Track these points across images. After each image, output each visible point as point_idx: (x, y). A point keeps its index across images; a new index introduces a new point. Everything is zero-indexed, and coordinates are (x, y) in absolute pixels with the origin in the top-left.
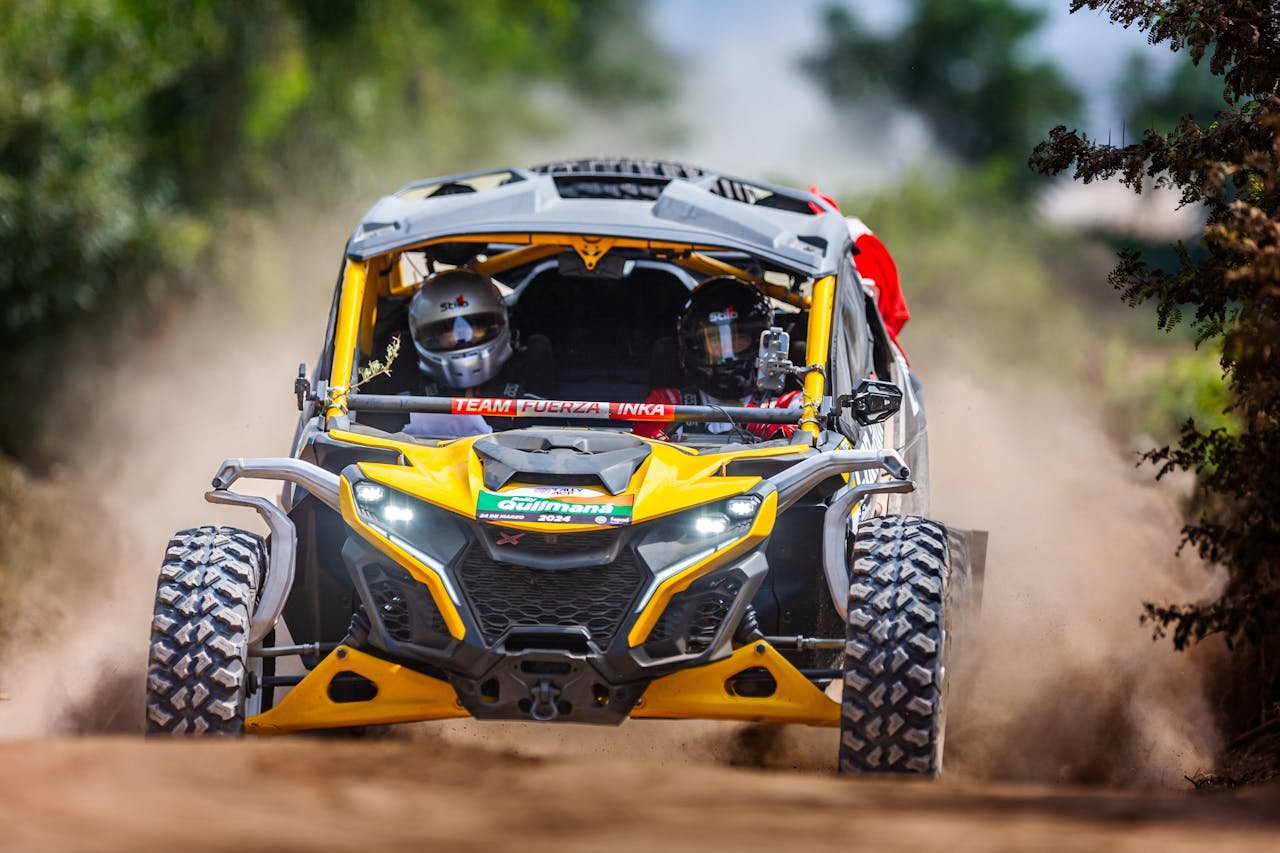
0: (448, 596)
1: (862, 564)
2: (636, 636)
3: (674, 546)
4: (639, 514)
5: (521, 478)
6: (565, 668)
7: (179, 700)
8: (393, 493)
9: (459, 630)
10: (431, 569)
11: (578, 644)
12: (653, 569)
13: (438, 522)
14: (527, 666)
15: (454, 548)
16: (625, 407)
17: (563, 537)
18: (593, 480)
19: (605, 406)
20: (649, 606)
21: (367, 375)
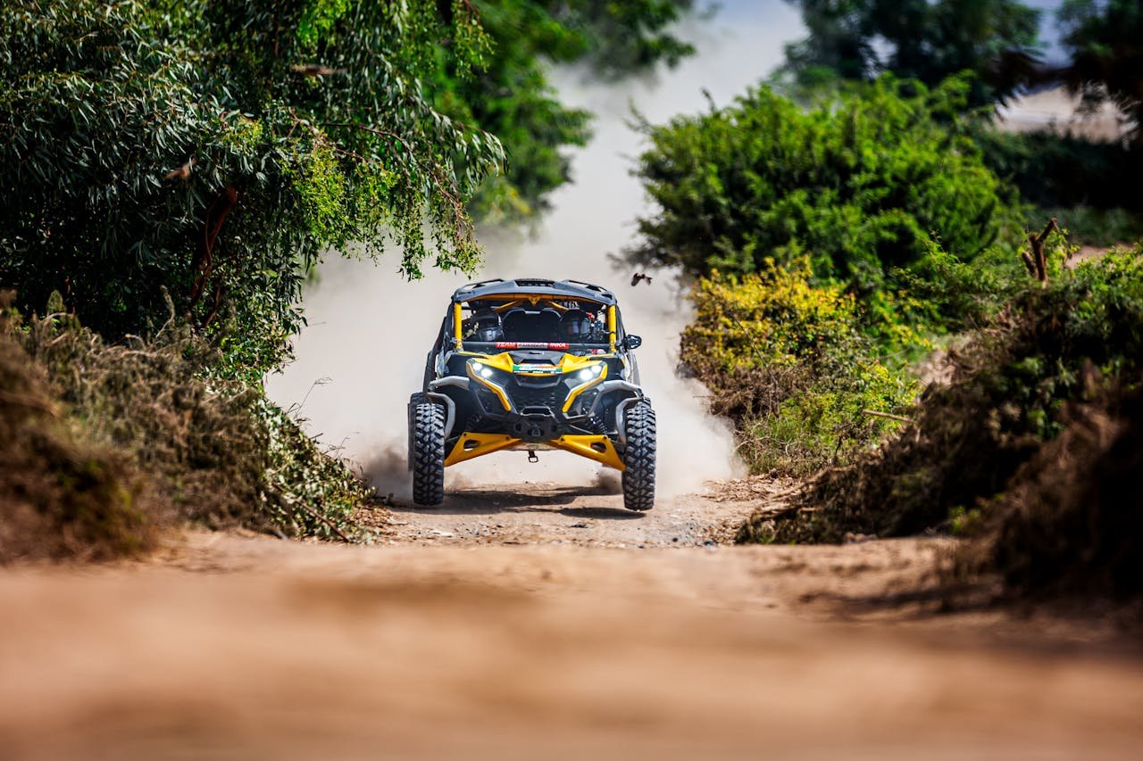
0: (505, 397)
1: (630, 430)
2: (565, 409)
3: (575, 381)
4: (565, 370)
5: (525, 361)
6: (542, 419)
7: (425, 460)
8: (484, 366)
9: (509, 407)
10: (499, 389)
11: (547, 412)
12: (569, 387)
13: (500, 375)
14: (530, 419)
15: (507, 382)
16: (552, 344)
17: (541, 377)
18: (549, 362)
19: (546, 344)
20: (569, 400)
21: (468, 334)
